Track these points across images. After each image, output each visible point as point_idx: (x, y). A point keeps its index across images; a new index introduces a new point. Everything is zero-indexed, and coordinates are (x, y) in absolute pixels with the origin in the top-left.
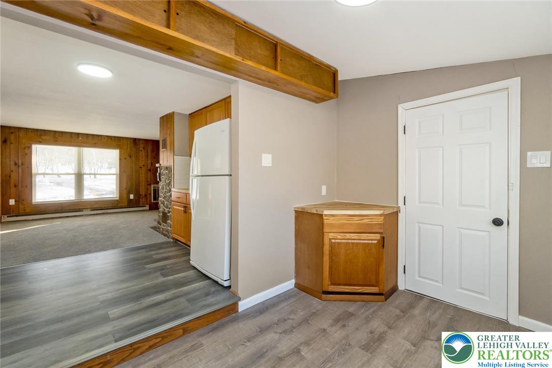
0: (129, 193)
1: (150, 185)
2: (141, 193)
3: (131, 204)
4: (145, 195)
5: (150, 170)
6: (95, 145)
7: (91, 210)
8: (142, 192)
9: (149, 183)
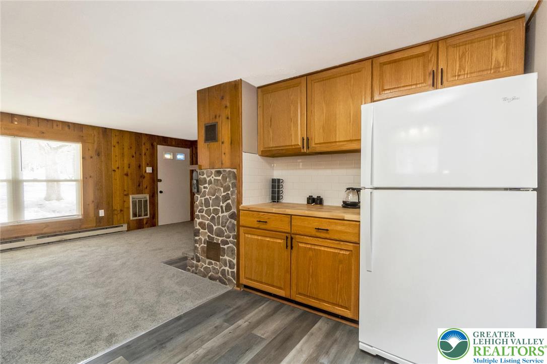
0: (98, 208)
1: (127, 195)
2: (115, 208)
3: (101, 224)
4: (121, 211)
5: (127, 175)
6: (42, 135)
7: (38, 238)
8: (117, 206)
9: (125, 193)
